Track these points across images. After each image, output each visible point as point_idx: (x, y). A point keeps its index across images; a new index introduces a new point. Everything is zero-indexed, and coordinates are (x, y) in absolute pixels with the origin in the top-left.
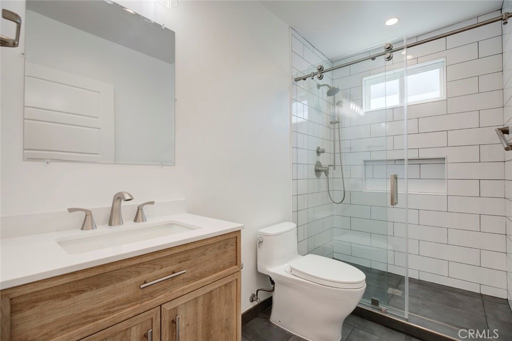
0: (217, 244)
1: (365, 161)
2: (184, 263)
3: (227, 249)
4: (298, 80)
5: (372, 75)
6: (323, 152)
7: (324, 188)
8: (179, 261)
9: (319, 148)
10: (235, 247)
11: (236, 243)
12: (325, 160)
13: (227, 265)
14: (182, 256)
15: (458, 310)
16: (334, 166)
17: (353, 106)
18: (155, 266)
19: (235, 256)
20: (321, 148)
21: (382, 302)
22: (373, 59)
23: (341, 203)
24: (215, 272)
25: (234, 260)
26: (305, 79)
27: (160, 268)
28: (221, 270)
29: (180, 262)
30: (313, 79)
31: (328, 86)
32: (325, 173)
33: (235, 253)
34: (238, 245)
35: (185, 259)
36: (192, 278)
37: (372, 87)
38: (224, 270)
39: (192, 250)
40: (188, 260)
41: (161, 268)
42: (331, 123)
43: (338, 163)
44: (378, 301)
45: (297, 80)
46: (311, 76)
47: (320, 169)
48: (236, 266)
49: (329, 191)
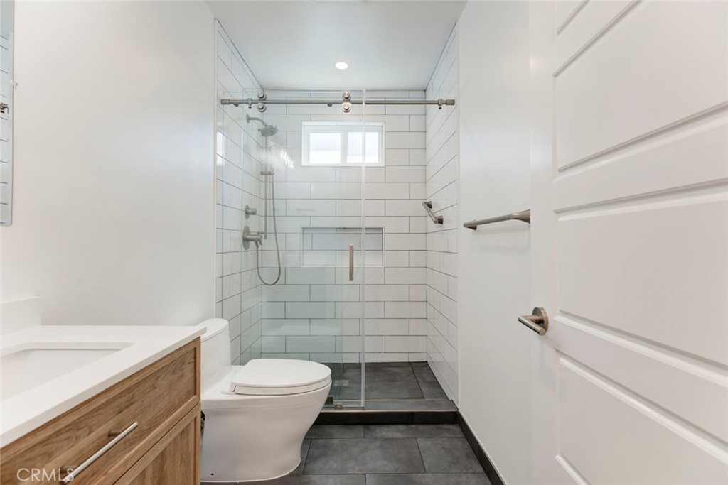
0: (172, 365)
1: (303, 228)
2: (126, 411)
3: (184, 371)
4: (227, 104)
5: (313, 121)
6: (254, 213)
7: (252, 265)
8: (119, 409)
9: (247, 207)
10: (193, 364)
11: (195, 358)
12: (255, 225)
13: (184, 397)
14: (124, 399)
15: (398, 383)
16: (265, 233)
17: (283, 155)
18: (79, 433)
19: (193, 379)
20: (250, 207)
21: (337, 398)
22: (330, 105)
23: (274, 284)
24: (168, 416)
25: (191, 387)
26: (236, 105)
27: (88, 432)
28: (176, 409)
29: (120, 412)
30: (250, 107)
31: (263, 122)
32: (256, 243)
33: (193, 375)
34: (197, 359)
35: (128, 403)
36: (138, 435)
37: (312, 136)
38: (180, 406)
39: (138, 384)
40: (132, 404)
41: (90, 432)
42: (262, 174)
43: (271, 229)
44: (332, 398)
45: (224, 102)
46: (247, 103)
47: (249, 237)
48: (195, 396)
49: (258, 268)
